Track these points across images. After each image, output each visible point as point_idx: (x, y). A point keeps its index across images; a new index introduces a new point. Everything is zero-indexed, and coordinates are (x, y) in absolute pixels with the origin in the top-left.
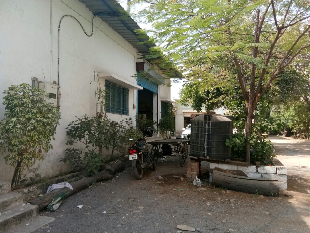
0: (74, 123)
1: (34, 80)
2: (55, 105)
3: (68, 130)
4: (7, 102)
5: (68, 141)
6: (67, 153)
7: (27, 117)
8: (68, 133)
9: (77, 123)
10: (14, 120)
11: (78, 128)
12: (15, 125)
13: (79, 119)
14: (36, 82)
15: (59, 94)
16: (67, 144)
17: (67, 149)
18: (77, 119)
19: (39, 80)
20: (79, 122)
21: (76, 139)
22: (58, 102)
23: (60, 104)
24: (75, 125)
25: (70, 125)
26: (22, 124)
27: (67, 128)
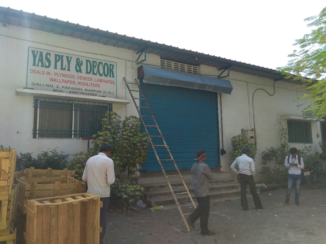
0: (265, 152)
1: (242, 130)
2: (254, 142)
3: (262, 156)
4: (233, 143)
5: (263, 162)
6: (263, 169)
7: (242, 150)
8: (263, 158)
9: (267, 151)
10: (237, 151)
11: (268, 154)
12: (237, 154)
13: (268, 149)
14: (243, 131)
15: (255, 136)
16: (263, 164)
17: (263, 167)
18: (267, 149)
19: (245, 130)
20: (268, 151)
21: (268, 161)
22: (255, 140)
23: (257, 141)
24: (266, 152)
25: (263, 153)
26: (240, 153)
27: (262, 155)
